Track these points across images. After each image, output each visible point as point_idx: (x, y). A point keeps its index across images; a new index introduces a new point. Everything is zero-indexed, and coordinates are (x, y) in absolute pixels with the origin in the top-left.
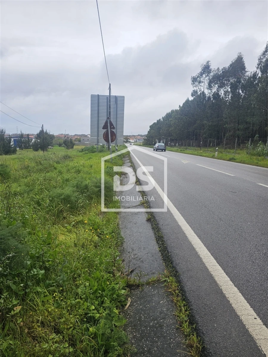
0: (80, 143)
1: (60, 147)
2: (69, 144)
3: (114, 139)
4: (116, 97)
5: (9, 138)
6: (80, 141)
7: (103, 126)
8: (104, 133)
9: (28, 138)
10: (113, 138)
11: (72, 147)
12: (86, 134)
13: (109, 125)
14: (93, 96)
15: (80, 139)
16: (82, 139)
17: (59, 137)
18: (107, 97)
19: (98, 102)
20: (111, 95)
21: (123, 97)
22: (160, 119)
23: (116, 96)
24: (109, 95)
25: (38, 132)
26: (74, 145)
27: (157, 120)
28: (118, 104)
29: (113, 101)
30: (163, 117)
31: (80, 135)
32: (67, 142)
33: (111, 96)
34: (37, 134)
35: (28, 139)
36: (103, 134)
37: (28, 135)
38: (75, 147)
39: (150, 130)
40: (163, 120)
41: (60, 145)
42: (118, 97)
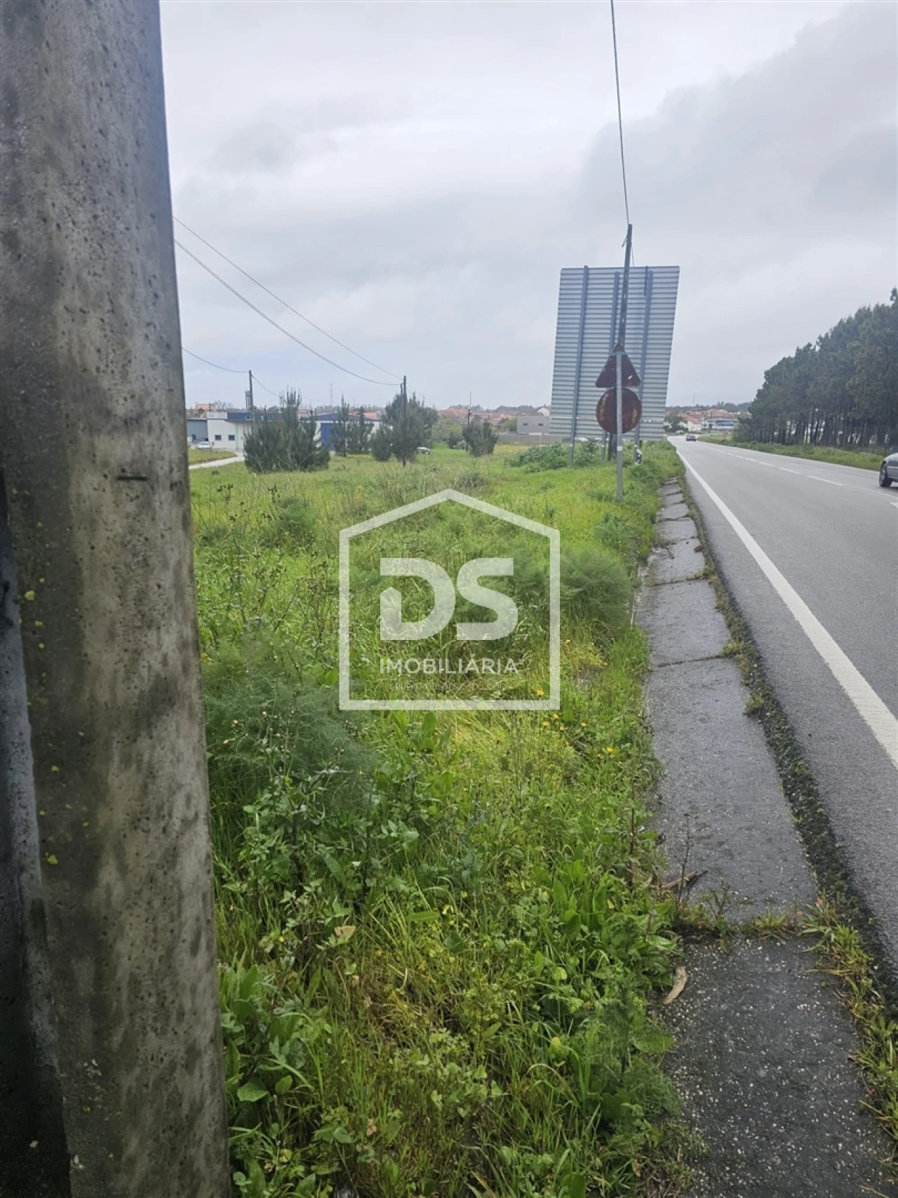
0: (513, 434)
1: (452, 448)
2: (481, 438)
3: (633, 420)
4: (648, 273)
5: (311, 418)
6: (513, 429)
7: (598, 375)
8: (600, 402)
9: (362, 419)
10: (630, 418)
11: (490, 451)
12: (535, 406)
13: (619, 370)
14: (566, 274)
15: (515, 421)
16: (520, 424)
17: (450, 416)
18: (617, 274)
19: (585, 294)
20: (631, 265)
21: (676, 270)
22: (809, 345)
23: (647, 268)
24: (623, 266)
25: (392, 401)
26: (495, 442)
27: (798, 350)
28: (653, 296)
29: (635, 284)
30: (823, 336)
31: (514, 409)
32: (474, 432)
33: (631, 271)
34: (387, 408)
35: (362, 423)
36: (596, 403)
37: (362, 410)
38: (497, 449)
39: (765, 385)
40: (821, 346)
41: (452, 443)
42: (654, 270)
